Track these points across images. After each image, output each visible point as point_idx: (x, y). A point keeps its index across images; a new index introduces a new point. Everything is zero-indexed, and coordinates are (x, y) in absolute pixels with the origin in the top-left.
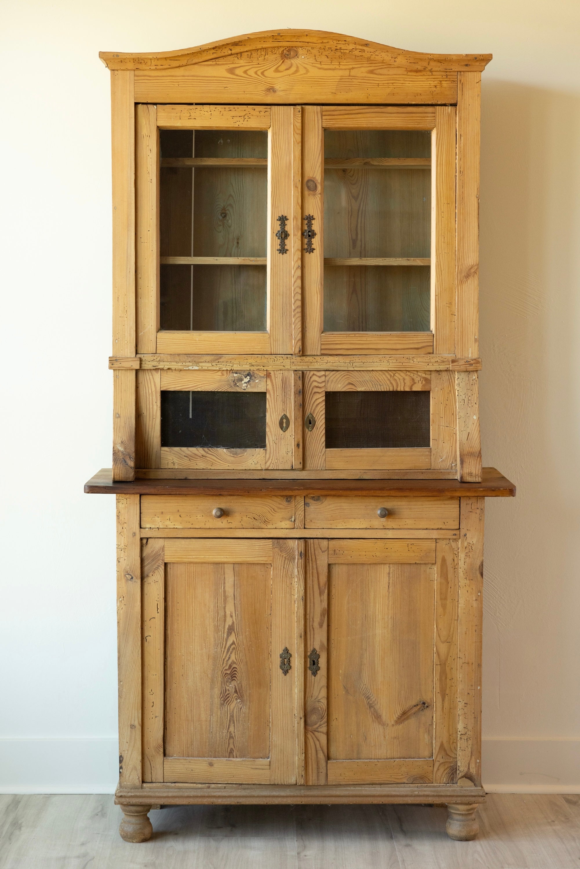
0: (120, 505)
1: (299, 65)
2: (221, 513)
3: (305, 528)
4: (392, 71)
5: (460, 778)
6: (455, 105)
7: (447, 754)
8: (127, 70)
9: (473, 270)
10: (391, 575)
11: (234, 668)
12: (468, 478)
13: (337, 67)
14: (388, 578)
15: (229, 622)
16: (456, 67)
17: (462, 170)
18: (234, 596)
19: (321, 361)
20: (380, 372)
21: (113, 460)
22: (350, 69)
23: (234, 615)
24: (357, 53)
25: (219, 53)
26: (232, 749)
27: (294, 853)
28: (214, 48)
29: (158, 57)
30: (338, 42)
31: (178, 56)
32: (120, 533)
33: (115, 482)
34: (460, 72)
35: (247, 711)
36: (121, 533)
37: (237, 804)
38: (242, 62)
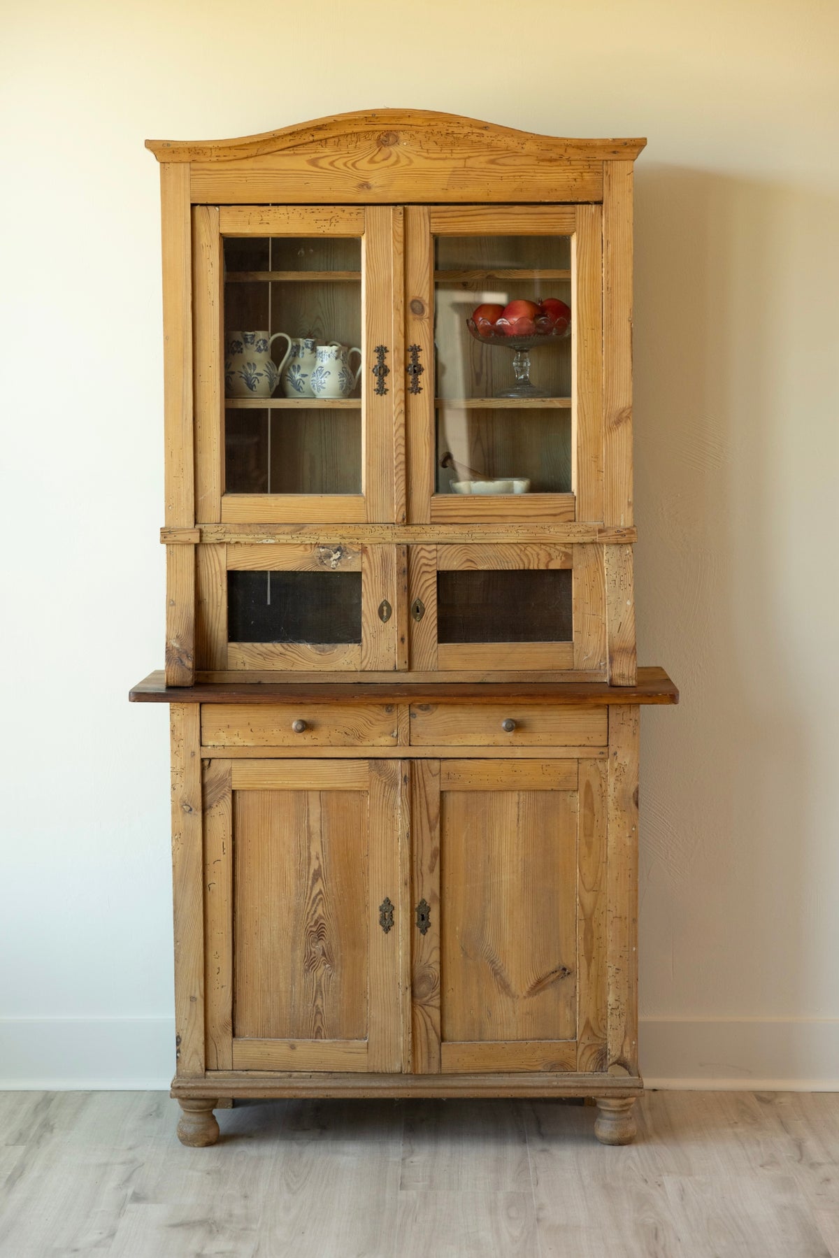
0: (175, 717)
1: (400, 154)
2: (303, 726)
3: (410, 745)
4: (518, 161)
5: (611, 1065)
6: (600, 203)
7: (594, 1035)
8: (181, 162)
9: (624, 415)
10: (521, 806)
11: (321, 924)
12: (619, 681)
13: (449, 156)
14: (517, 809)
15: (315, 865)
16: (601, 156)
17: (610, 286)
18: (321, 832)
19: (432, 531)
20: (507, 546)
21: (166, 660)
22: (465, 159)
23: (321, 856)
24: (473, 138)
25: (298, 141)
26: (319, 1027)
27: (398, 1159)
28: (291, 134)
29: (220, 146)
30: (449, 125)
31: (245, 145)
32: (174, 753)
33: (169, 687)
34: (607, 161)
35: (339, 979)
36: (177, 753)
37: (326, 1097)
38: (327, 151)
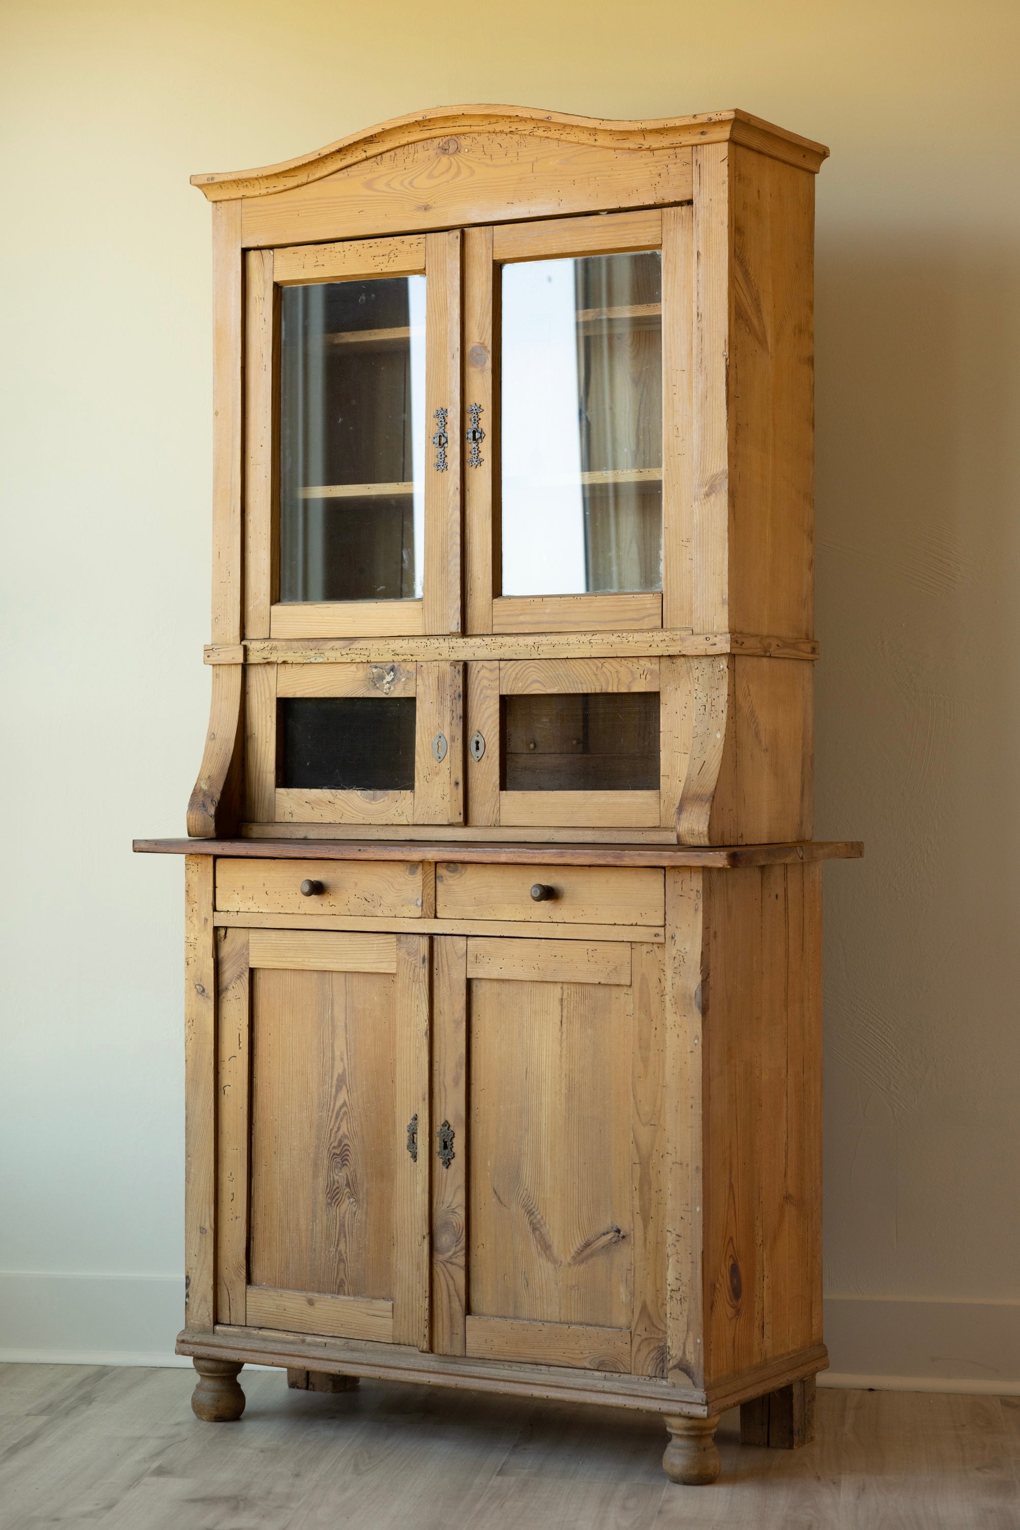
0: (190, 873)
1: (462, 165)
2: (311, 887)
3: (436, 917)
4: (593, 157)
5: (671, 1369)
6: (690, 202)
7: (653, 1324)
8: (231, 199)
9: (717, 482)
10: (565, 1003)
11: (346, 1145)
12: (687, 838)
13: (514, 160)
14: (560, 1007)
15: (338, 1070)
16: (689, 139)
17: (700, 311)
18: (346, 1026)
19: (493, 644)
20: (580, 661)
22: (533, 162)
23: (345, 1057)
24: (541, 132)
25: (349, 160)
26: (342, 1279)
28: (339, 152)
30: (511, 120)
31: (292, 170)
32: (188, 918)
33: (190, 833)
34: (696, 145)
35: (364, 1218)
36: (191, 919)
37: (339, 1373)
38: (383, 170)
